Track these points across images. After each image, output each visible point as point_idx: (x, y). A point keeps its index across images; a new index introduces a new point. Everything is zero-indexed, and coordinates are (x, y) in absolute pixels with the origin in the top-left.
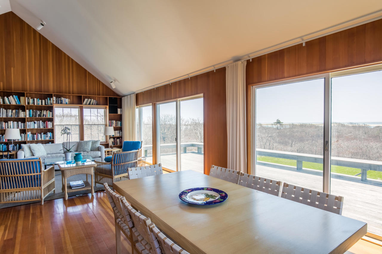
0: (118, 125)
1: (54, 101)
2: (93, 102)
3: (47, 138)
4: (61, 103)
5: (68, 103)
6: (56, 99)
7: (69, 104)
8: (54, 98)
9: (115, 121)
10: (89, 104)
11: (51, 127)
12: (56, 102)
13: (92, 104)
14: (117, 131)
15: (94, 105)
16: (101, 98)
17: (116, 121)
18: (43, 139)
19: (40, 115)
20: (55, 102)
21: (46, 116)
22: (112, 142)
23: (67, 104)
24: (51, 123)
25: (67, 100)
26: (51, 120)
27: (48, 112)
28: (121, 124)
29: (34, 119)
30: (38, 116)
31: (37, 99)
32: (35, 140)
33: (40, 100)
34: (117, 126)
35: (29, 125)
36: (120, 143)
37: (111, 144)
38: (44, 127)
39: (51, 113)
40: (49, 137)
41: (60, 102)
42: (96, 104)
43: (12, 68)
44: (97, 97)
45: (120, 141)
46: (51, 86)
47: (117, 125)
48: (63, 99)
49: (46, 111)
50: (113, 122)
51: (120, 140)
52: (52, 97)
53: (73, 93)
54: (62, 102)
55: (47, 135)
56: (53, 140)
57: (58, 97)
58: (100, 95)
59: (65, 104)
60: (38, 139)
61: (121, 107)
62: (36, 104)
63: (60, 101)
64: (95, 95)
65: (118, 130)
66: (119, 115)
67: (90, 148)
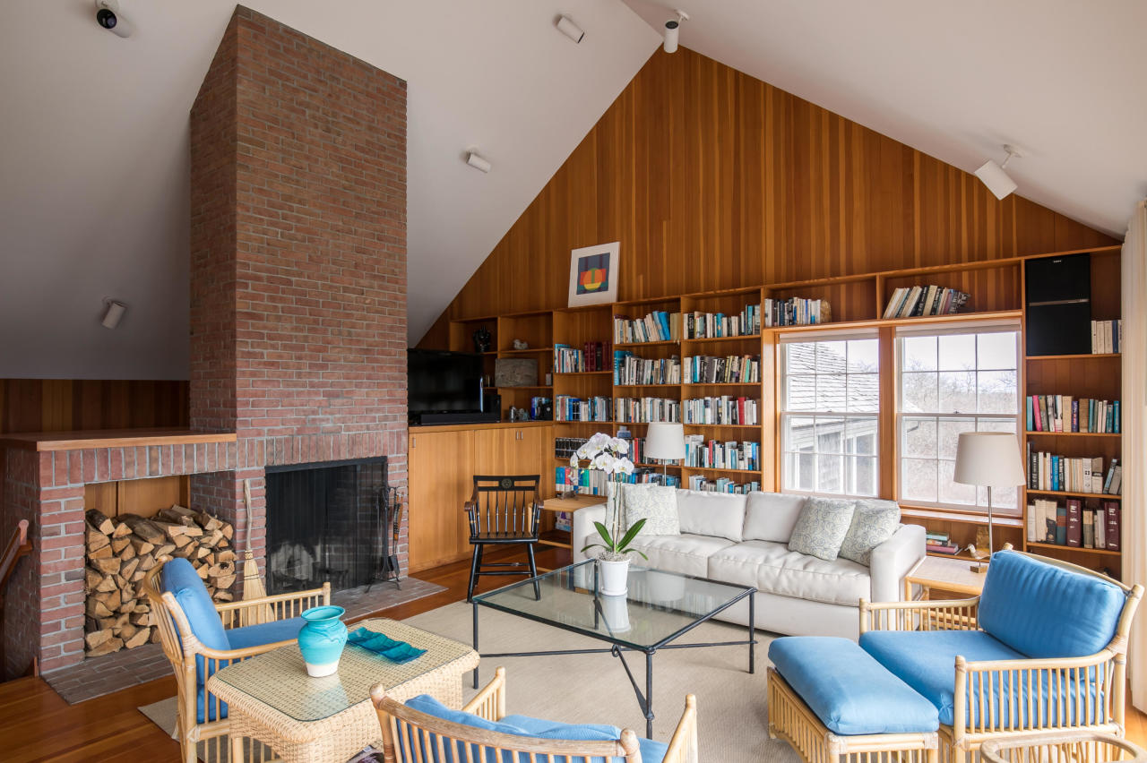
0: (1095, 423)
1: (766, 315)
2: (937, 301)
3: (742, 463)
4: (793, 322)
5: (818, 319)
6: (774, 305)
7: (823, 323)
8: (768, 304)
9: (1069, 399)
10: (916, 312)
11: (755, 422)
12: (774, 320)
13: (934, 312)
14: (1088, 461)
15: (946, 313)
16: (991, 274)
17: (1076, 399)
18: (729, 466)
19: (720, 376)
20: (769, 321)
21: (737, 379)
22: (1048, 520)
23: (813, 322)
24: (755, 406)
25: (816, 307)
26: (755, 393)
27: (746, 360)
28: (1115, 421)
29: (702, 391)
30: (717, 379)
31: (715, 314)
32: (707, 465)
33: (725, 319)
34: (1083, 431)
35: (690, 413)
36: (1108, 536)
37: (1037, 530)
38: (734, 422)
39: (755, 364)
40: (746, 460)
41: (787, 317)
42: (952, 309)
43: (665, 223)
44: (965, 275)
45: (1107, 526)
46: (770, 256)
47: (1083, 422)
48: (798, 303)
49: (740, 358)
50: (1055, 406)
51: (1107, 518)
52: (758, 302)
53: (850, 272)
54: (794, 318)
55: (741, 453)
56: (760, 475)
57: (780, 296)
58: (983, 257)
59: (806, 325)
60: (714, 464)
61: (1113, 312)
62: (709, 334)
63: (789, 312)
64: (959, 261)
65: (1093, 456)
66: (1103, 359)
67: (839, 544)
